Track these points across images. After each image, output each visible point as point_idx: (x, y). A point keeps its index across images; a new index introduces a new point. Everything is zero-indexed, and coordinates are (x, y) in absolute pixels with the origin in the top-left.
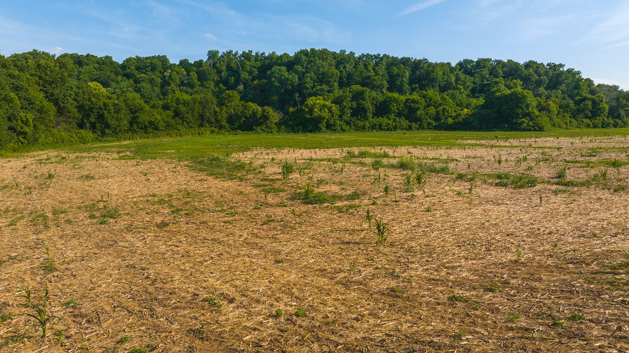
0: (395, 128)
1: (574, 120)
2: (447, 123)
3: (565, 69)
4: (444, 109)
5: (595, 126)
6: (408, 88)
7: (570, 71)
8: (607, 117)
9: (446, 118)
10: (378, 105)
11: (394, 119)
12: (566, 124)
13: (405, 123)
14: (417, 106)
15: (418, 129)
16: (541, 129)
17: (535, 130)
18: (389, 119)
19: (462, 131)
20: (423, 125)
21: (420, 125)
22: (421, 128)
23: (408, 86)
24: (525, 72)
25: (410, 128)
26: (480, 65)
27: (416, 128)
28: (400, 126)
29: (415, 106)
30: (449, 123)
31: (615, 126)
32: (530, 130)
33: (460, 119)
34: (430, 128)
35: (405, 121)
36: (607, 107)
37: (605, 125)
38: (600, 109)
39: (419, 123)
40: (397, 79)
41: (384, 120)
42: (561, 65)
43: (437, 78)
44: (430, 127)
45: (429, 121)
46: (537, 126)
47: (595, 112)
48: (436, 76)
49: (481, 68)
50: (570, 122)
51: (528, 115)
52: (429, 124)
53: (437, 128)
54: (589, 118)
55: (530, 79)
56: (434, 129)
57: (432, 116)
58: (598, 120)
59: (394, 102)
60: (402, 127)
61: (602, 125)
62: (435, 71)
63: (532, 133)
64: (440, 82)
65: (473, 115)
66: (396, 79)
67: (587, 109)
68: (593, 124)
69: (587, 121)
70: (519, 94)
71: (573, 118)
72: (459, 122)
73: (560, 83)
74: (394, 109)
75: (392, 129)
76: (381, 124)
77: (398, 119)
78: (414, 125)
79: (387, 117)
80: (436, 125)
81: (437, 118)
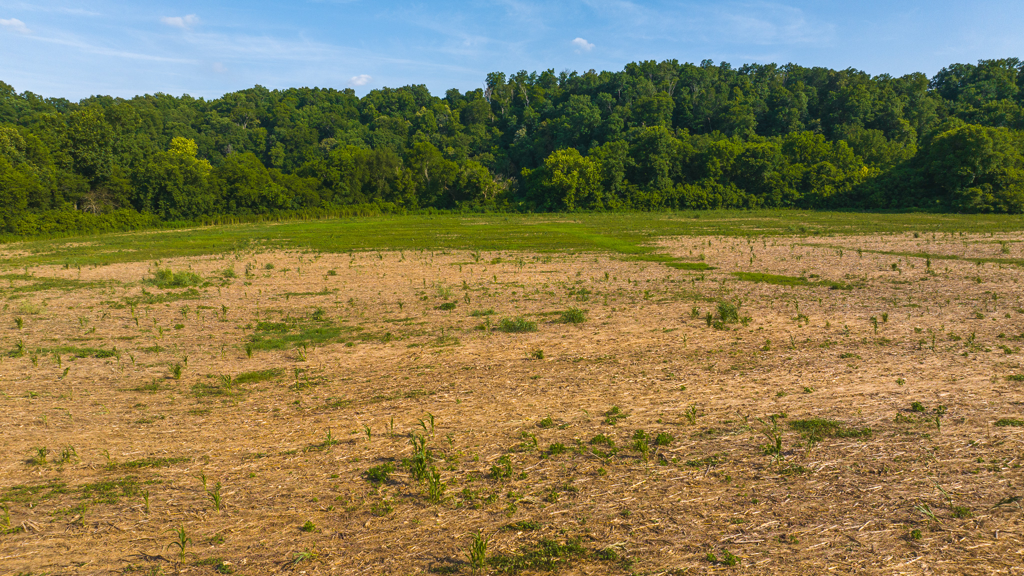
0: (714, 204)
10: (688, 161)
11: (714, 188)
14: (761, 162)
15: (762, 207)
16: (1013, 209)
17: (999, 211)
18: (704, 187)
19: (850, 211)
20: (772, 200)
21: (766, 199)
22: (769, 205)
27: (757, 204)
29: (757, 162)
30: (825, 195)
34: (787, 205)
35: (736, 192)
39: (765, 194)
41: (692, 190)
44: (787, 202)
45: (788, 190)
46: (1006, 203)
51: (988, 179)
52: (786, 196)
53: (801, 205)
56: (796, 206)
57: (795, 180)
59: (716, 155)
60: (729, 202)
63: (991, 219)
65: (879, 179)
70: (971, 135)
74: (716, 169)
75: (705, 205)
76: (683, 197)
77: (721, 187)
78: (754, 198)
79: (698, 184)
80: (800, 199)
81: (804, 184)
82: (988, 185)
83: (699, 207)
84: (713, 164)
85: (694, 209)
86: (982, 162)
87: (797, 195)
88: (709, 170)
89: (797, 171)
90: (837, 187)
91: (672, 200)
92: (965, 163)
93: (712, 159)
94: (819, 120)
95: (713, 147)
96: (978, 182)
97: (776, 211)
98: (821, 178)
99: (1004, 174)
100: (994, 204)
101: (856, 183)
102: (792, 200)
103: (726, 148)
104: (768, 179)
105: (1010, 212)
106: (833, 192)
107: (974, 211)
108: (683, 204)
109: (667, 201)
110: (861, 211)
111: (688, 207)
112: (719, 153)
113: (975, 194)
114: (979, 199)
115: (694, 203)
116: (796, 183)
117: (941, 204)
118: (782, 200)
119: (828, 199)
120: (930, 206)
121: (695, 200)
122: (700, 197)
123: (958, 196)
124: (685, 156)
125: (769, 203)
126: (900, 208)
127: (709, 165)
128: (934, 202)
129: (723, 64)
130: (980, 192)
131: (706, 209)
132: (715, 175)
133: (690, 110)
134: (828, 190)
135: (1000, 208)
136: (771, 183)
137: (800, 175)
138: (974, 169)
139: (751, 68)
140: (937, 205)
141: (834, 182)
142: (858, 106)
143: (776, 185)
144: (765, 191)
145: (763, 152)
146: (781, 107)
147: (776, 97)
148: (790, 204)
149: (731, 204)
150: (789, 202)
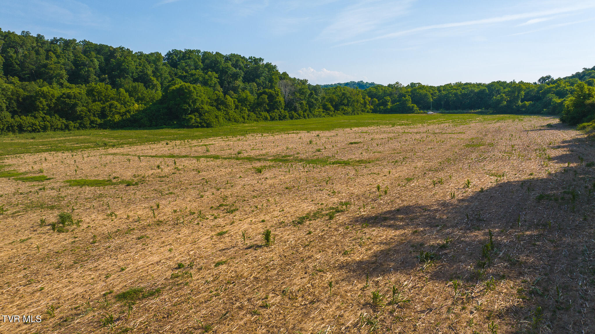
1: (252, 113)
2: (114, 120)
9: (114, 114)
12: (244, 118)
13: (59, 122)
16: (209, 126)
17: (203, 127)
18: (35, 118)
20: (84, 124)
21: (80, 124)
23: (95, 77)
25: (67, 127)
26: (186, 56)
28: (52, 126)
29: (70, 101)
32: (198, 127)
37: (282, 118)
38: (276, 102)
39: (79, 121)
42: (261, 60)
44: (93, 125)
45: (92, 118)
46: (205, 122)
47: (273, 105)
49: (186, 59)
50: (249, 116)
51: (197, 110)
52: (92, 122)
56: (98, 128)
57: (97, 112)
58: (276, 113)
61: (279, 118)
63: (199, 130)
65: (144, 111)
67: (265, 102)
68: (271, 117)
69: (265, 114)
70: (186, 88)
72: (128, 119)
74: (43, 106)
75: (39, 129)
76: (21, 124)
77: (48, 117)
78: (72, 124)
79: (31, 116)
80: (101, 123)
81: (103, 115)
82: (196, 114)
83: (34, 131)
84: (41, 102)
85: (30, 132)
86: (193, 102)
87: (99, 121)
88: (38, 106)
89: (97, 106)
90: (122, 116)
91: (12, 127)
92: (185, 102)
93: (39, 99)
94: (107, 76)
95: (39, 91)
96: (192, 112)
97: (88, 131)
98: (112, 111)
99: (202, 108)
100: (200, 123)
101: (132, 113)
102: (96, 124)
103: (49, 92)
104: (80, 112)
105: (207, 127)
106: (120, 119)
107: (192, 127)
108: (21, 129)
109: (8, 127)
110: (137, 129)
111: (25, 131)
112: (44, 96)
113: (191, 118)
114: (193, 121)
115: (29, 129)
116: (97, 114)
117: (177, 123)
118: (90, 124)
119: (118, 123)
120: (172, 125)
121: (30, 126)
122: (35, 124)
123: (185, 119)
124: (18, 97)
125: (82, 126)
126: (157, 126)
127: (38, 103)
128: (174, 123)
129: (39, 35)
130: (194, 117)
131: (39, 132)
132: (43, 109)
133: (18, 64)
134: (117, 118)
135: (203, 125)
136: (82, 114)
137: (99, 109)
138: (190, 106)
139: (59, 40)
140: (175, 124)
141: (119, 113)
142: (128, 69)
143: (85, 115)
144: (79, 119)
145: (75, 95)
146: (82, 67)
147: (78, 61)
148: (96, 127)
149: (57, 128)
150: (95, 125)
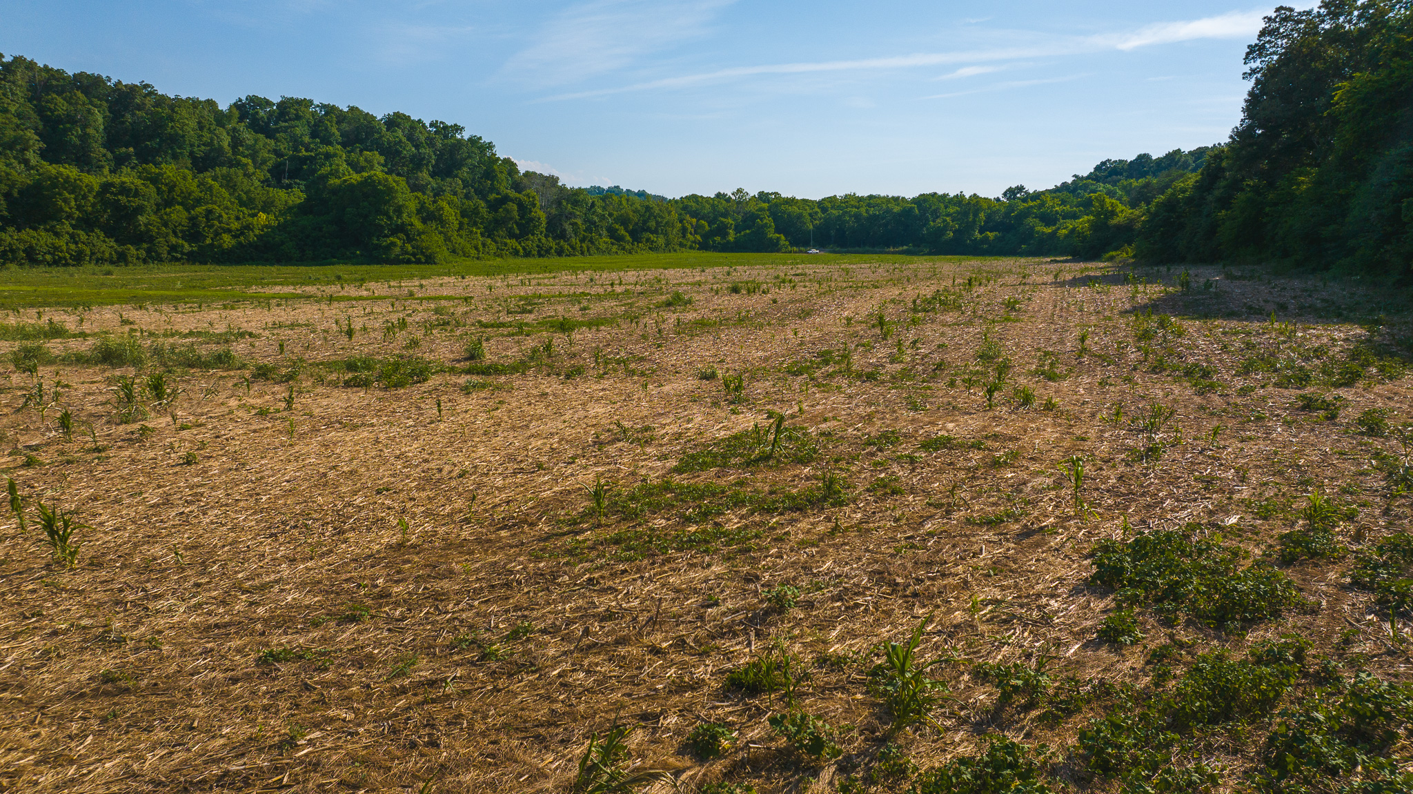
0: (78, 259)
1: (489, 241)
2: (220, 246)
3: (466, 135)
4: (210, 212)
5: (527, 254)
6: (104, 155)
7: (474, 141)
8: (546, 236)
9: (217, 234)
10: (16, 195)
11: (72, 236)
12: (476, 248)
13: (107, 246)
14: (136, 202)
15: (145, 261)
16: (430, 260)
17: (418, 262)
18: (57, 234)
19: (257, 265)
20: (156, 252)
21: (149, 251)
22: (153, 259)
23: (104, 151)
24: (388, 136)
25: (122, 259)
26: (288, 113)
27: (138, 258)
28: (93, 253)
29: (129, 201)
30: (225, 246)
31: (560, 253)
32: (409, 262)
33: (252, 237)
34: (177, 260)
35: (104, 241)
36: (543, 216)
37: (543, 252)
38: (532, 220)
39: (145, 246)
40: (70, 130)
41: (41, 238)
42: (457, 128)
43: (183, 136)
44: (175, 255)
45: (173, 240)
46: (423, 253)
47: (525, 228)
48: (182, 129)
49: (290, 119)
50: (484, 245)
51: (400, 229)
52: (173, 248)
53: (193, 258)
54: (517, 237)
55: (399, 153)
56: (188, 260)
57: (180, 228)
58: (531, 243)
59: (66, 189)
60: (99, 255)
61: (539, 251)
62: (176, 117)
63: (413, 268)
64: (192, 145)
65: (282, 228)
66: (65, 131)
67: (511, 219)
68: (524, 249)
69: (512, 243)
70: (380, 183)
71: (489, 236)
72: (250, 244)
73: (460, 165)
74: (70, 208)
77: (83, 236)
78: (132, 250)
79: (47, 230)
83: (56, 263)
85: (49, 265)
87: (187, 246)
89: (178, 214)
96: (392, 232)
98: (213, 226)
102: (182, 253)
104: (146, 225)
106: (234, 243)
108: (31, 257)
111: (41, 263)
114: (397, 250)
115: (48, 257)
116: (182, 231)
117: (362, 255)
118: (169, 253)
119: (231, 251)
121: (49, 253)
122: (56, 248)
124: (10, 187)
125: (152, 257)
126: (318, 260)
127: (60, 203)
128: (354, 253)
131: (67, 265)
132: (69, 217)
135: (419, 259)
136: (151, 231)
137: (185, 222)
140: (357, 256)
141: (229, 231)
143: (158, 233)
145: (136, 189)
146: (68, 125)
148: (181, 258)
149: (102, 259)
150: (179, 256)
